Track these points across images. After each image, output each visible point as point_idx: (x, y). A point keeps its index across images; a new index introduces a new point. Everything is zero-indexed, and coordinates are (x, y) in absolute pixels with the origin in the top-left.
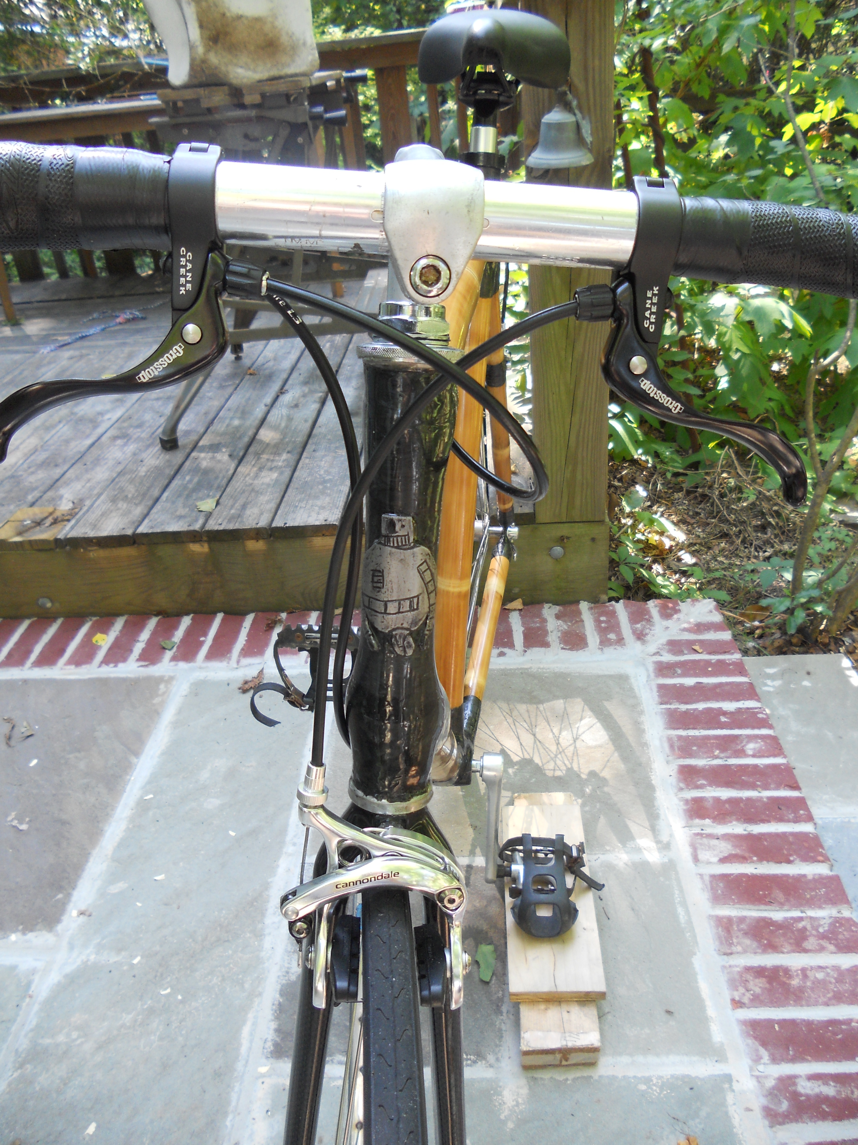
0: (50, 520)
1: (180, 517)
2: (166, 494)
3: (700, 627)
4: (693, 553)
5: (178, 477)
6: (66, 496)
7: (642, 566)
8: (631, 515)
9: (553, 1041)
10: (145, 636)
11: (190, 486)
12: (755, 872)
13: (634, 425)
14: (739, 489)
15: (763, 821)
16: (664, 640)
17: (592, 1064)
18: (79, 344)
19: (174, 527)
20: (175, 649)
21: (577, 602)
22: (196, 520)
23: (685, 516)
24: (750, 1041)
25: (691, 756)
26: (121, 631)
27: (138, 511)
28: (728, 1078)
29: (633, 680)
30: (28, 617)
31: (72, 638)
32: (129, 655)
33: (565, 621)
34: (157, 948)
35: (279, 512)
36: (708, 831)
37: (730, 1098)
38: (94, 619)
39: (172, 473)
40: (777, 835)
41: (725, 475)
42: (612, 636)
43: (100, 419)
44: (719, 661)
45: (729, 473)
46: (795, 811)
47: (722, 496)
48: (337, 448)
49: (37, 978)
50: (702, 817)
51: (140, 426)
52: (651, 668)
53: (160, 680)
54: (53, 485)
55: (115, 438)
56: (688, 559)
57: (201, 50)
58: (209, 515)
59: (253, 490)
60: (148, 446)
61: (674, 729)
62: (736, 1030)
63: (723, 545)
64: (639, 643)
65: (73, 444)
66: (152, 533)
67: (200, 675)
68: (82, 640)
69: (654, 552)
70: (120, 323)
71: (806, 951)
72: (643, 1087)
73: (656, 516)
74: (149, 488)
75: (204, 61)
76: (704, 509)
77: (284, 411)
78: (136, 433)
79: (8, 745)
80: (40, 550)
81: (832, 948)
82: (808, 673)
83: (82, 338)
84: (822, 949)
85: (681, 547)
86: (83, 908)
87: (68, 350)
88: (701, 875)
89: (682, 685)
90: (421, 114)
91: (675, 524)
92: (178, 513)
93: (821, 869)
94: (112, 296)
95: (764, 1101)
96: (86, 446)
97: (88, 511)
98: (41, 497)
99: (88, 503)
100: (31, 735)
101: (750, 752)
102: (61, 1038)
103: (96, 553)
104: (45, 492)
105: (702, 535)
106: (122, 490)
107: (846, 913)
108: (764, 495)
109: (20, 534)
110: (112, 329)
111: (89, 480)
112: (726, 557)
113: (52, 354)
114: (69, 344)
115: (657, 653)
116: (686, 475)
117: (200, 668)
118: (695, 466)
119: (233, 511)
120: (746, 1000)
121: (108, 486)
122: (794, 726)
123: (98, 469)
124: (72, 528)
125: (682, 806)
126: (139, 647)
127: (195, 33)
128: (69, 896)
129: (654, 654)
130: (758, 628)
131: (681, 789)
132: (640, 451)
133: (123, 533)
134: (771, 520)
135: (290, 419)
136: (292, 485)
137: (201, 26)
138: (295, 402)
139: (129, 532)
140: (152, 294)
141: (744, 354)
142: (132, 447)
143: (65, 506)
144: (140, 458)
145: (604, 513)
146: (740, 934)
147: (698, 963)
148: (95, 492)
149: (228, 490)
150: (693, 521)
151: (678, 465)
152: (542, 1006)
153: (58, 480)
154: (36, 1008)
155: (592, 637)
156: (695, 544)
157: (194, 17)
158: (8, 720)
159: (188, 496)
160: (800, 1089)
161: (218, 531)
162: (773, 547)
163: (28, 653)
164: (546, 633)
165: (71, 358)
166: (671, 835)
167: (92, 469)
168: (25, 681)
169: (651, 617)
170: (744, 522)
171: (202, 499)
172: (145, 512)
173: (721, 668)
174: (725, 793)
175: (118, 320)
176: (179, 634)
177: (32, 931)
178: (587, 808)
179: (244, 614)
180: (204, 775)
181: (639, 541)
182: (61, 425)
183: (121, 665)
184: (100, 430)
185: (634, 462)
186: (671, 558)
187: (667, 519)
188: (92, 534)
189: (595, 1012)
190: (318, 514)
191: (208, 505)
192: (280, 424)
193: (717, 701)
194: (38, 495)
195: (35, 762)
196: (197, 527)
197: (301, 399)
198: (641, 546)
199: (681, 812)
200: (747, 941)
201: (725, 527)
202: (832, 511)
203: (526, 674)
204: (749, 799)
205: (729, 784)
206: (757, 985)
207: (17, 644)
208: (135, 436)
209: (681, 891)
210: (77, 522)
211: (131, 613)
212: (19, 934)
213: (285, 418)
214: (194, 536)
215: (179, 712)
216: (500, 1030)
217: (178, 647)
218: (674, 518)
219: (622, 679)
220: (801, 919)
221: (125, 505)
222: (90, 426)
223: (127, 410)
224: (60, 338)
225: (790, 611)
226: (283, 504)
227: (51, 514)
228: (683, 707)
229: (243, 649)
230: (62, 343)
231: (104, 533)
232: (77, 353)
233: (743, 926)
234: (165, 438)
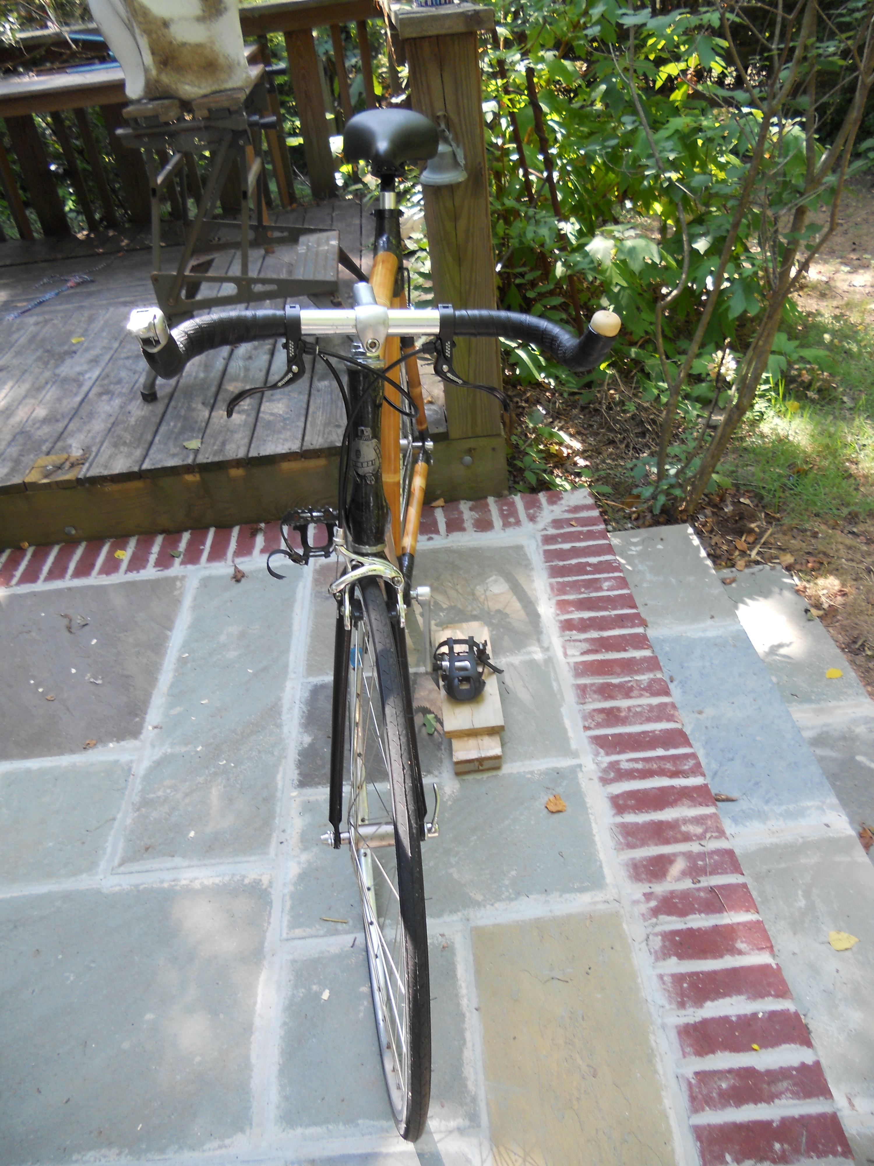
0: (67, 465)
1: (174, 455)
2: (157, 439)
3: (577, 509)
4: (585, 459)
5: (164, 424)
6: (74, 445)
7: (545, 471)
8: (535, 430)
9: (473, 755)
10: (156, 549)
11: (176, 430)
12: (603, 658)
13: (537, 353)
14: (622, 403)
15: (610, 629)
16: (549, 520)
17: (498, 768)
18: (38, 310)
19: (171, 463)
20: (182, 556)
21: (486, 498)
22: (188, 456)
23: (581, 429)
24: (593, 746)
25: (565, 593)
26: (136, 548)
27: (138, 453)
28: (580, 766)
29: (526, 549)
30: (57, 543)
31: (98, 555)
32: (147, 564)
33: (477, 512)
34: (212, 740)
35: (253, 445)
36: (574, 638)
37: (580, 775)
38: (112, 540)
39: (158, 421)
40: (620, 636)
41: (612, 392)
42: (512, 520)
43: (81, 378)
44: (588, 531)
45: (615, 390)
46: (632, 621)
47: (609, 408)
48: (290, 392)
49: (134, 765)
50: (570, 630)
51: (119, 382)
52: (539, 539)
53: (175, 579)
54: (60, 436)
55: (100, 394)
56: (581, 462)
57: (154, 72)
58: (197, 452)
59: (228, 430)
60: (131, 400)
61: (554, 577)
62: (586, 742)
63: (610, 450)
64: (531, 523)
65: (65, 402)
66: (155, 469)
67: (206, 573)
68: (106, 557)
69: (556, 460)
70: (72, 287)
71: (631, 697)
72: (529, 776)
73: (555, 430)
74: (142, 435)
75: (157, 81)
76: (596, 422)
77: (241, 363)
78: (117, 389)
79: (70, 632)
80: (65, 489)
81: (648, 695)
82: (662, 539)
83: (40, 303)
84: (641, 696)
85: (576, 453)
86: (155, 724)
87: (31, 316)
88: (568, 663)
89: (561, 550)
90: (326, 53)
91: (571, 435)
92: (171, 452)
93: (647, 653)
94: (54, 260)
95: (600, 774)
96: (78, 403)
97: (96, 455)
98: (53, 447)
99: (94, 449)
100: (87, 624)
101: (606, 588)
102: (160, 793)
103: (109, 488)
104: (55, 443)
105: (593, 443)
106: (119, 437)
107: (659, 675)
108: (643, 406)
109: (46, 477)
110: (65, 293)
111: (89, 431)
112: (613, 460)
113: (18, 321)
114: (29, 310)
115: (545, 529)
116: (581, 394)
117: (205, 568)
118: (589, 385)
119: (215, 448)
120: (592, 726)
121: (107, 435)
122: (649, 576)
123: (94, 421)
124: (88, 470)
125: (558, 624)
126: (153, 558)
127: (148, 59)
128: (143, 720)
129: (543, 530)
130: (634, 512)
131: (558, 615)
132: (543, 375)
133: (131, 470)
134: (649, 427)
135: (247, 369)
136: (258, 424)
137: (153, 53)
138: (248, 355)
139: (136, 469)
140: (92, 255)
141: (622, 287)
142: (117, 401)
143: (76, 453)
144: (127, 410)
145: (500, 429)
146: (591, 693)
147: (564, 710)
148: (98, 440)
149: (208, 431)
150: (586, 432)
151: (573, 385)
152: (466, 739)
153: (62, 433)
154: (139, 780)
155: (497, 521)
156: (588, 451)
157: (147, 46)
158: (65, 616)
159: (176, 439)
160: (622, 767)
161: (207, 464)
162: (650, 448)
163: (65, 569)
164: (463, 521)
165: (37, 324)
166: (550, 643)
167: (89, 422)
168: (69, 589)
169: (541, 504)
170: (626, 431)
171: (188, 440)
172: (144, 453)
173: (590, 536)
174: (586, 615)
175: (69, 284)
176: (183, 545)
177: (123, 740)
178: (494, 632)
179: (230, 527)
180: (223, 638)
181: (541, 451)
182: (49, 386)
183: (142, 572)
184: (85, 388)
185: (539, 385)
186: (568, 463)
187: (565, 432)
188: (106, 473)
189: (498, 738)
190: (283, 444)
191: (194, 444)
192: (239, 375)
193: (586, 557)
194: (50, 445)
195: (94, 641)
196: (190, 461)
197: (254, 352)
198: (544, 455)
199: (557, 628)
200: (596, 696)
201: (611, 435)
202: (698, 416)
203: (449, 551)
204: (602, 617)
205: (590, 609)
206: (599, 718)
207: (54, 563)
208: (117, 392)
209: (555, 673)
210: (91, 465)
211: (140, 533)
212: (115, 743)
213: (242, 370)
214: (188, 469)
215: (195, 599)
216: (441, 758)
217: (184, 555)
218: (572, 431)
219: (519, 548)
220: (630, 681)
221: (126, 449)
222: (75, 385)
223: (103, 370)
224: (19, 305)
225: (654, 497)
226: (254, 440)
227: (67, 460)
228: (561, 563)
229: (235, 552)
230: (23, 310)
231: (116, 472)
232: (41, 319)
233: (594, 688)
234: (146, 393)
